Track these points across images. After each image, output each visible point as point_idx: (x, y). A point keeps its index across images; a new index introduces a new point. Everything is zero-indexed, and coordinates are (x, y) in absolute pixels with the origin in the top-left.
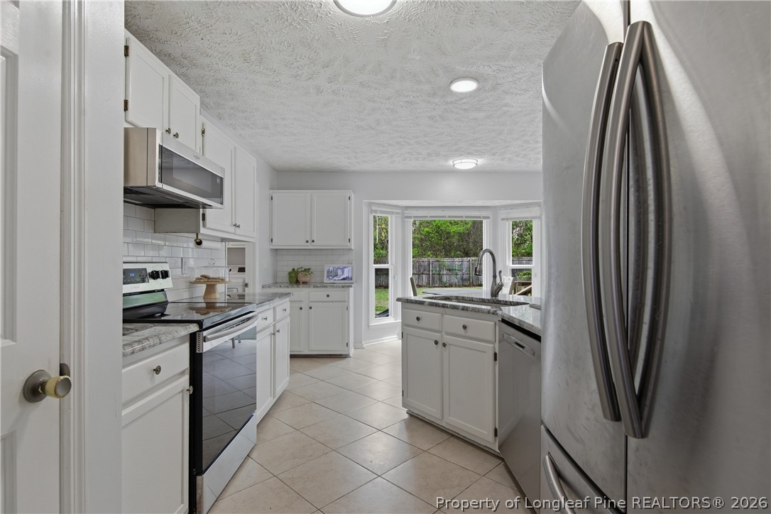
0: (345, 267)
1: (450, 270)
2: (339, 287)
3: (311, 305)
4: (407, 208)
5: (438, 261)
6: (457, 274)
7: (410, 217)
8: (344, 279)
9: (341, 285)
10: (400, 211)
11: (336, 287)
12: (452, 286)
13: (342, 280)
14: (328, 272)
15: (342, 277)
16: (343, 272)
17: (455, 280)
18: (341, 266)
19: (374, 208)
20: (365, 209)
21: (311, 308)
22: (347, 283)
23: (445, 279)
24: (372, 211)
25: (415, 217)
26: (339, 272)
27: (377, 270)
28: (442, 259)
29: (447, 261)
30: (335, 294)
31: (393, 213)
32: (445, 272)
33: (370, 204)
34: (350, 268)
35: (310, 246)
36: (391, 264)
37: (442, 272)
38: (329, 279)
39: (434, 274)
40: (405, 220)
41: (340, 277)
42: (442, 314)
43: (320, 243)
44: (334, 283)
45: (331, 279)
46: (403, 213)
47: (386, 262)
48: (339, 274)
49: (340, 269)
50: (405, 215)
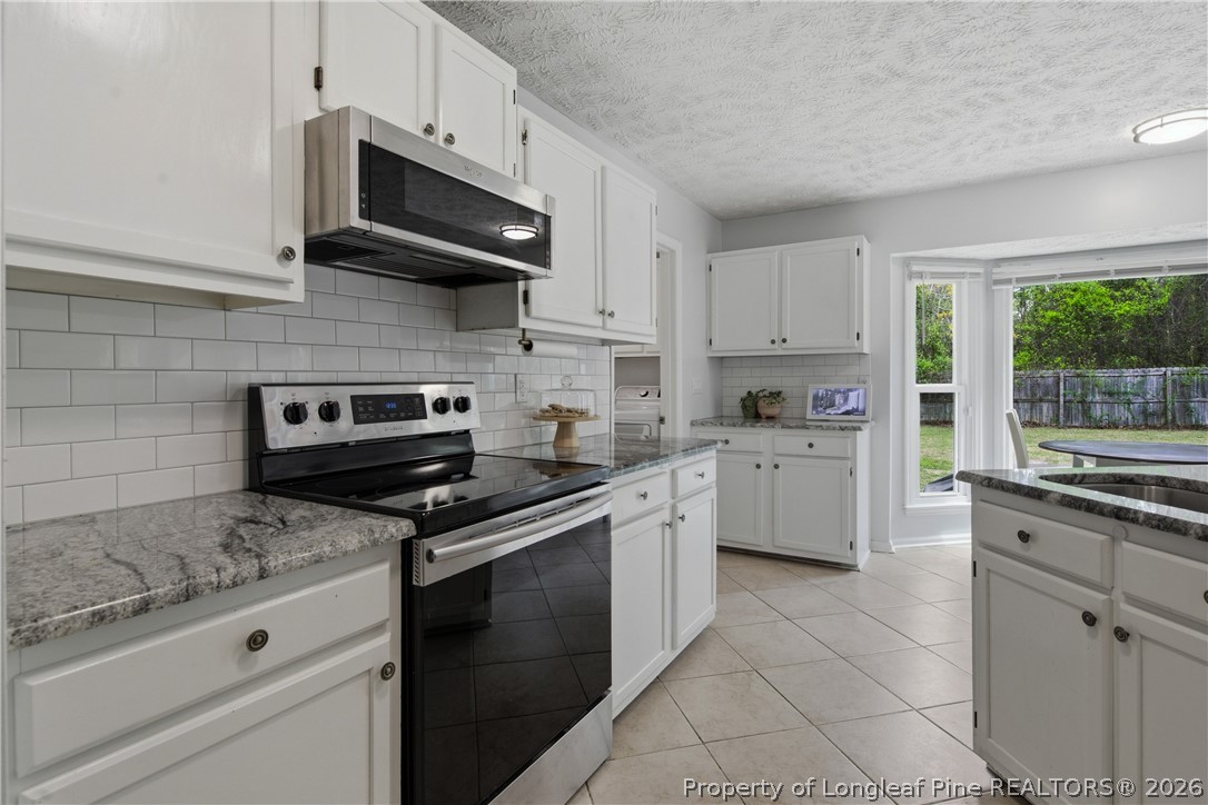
0: (851, 390)
1: (1111, 394)
2: (834, 429)
3: (778, 460)
4: (999, 262)
5: (1078, 376)
6: (1129, 403)
7: (1008, 281)
8: (847, 413)
9: (837, 425)
10: (981, 271)
11: (828, 428)
12: (1117, 428)
13: (843, 414)
14: (816, 398)
15: (843, 409)
16: (846, 400)
17: (1121, 413)
18: (843, 387)
19: (915, 268)
20: (895, 273)
21: (776, 466)
22: (854, 420)
23: (1097, 411)
24: (911, 276)
25: (1019, 280)
26: (838, 399)
27: (925, 397)
28: (1091, 373)
29: (1102, 376)
30: (826, 443)
31: (962, 275)
32: (1098, 398)
33: (907, 262)
34: (861, 391)
35: (778, 350)
36: (960, 384)
37: (1090, 398)
38: (818, 413)
39: (1070, 401)
40: (995, 288)
41: (839, 408)
42: (1114, 539)
43: (798, 342)
44: (827, 421)
45: (821, 412)
46: (988, 274)
47: (948, 379)
48: (837, 403)
49: (840, 392)
50: (995, 277)
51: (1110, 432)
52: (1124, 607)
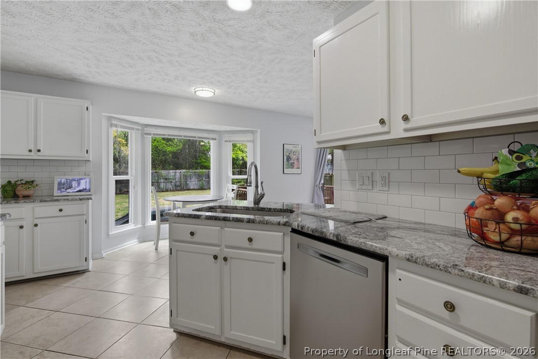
0: (82, 179)
1: (166, 179)
2: (76, 200)
3: (36, 222)
4: (147, 126)
5: (156, 172)
6: (171, 182)
7: (150, 134)
8: (80, 191)
9: (78, 198)
10: (140, 128)
11: (72, 200)
12: (168, 191)
13: (77, 192)
14: (60, 184)
15: (77, 189)
16: (79, 184)
17: (170, 186)
18: (77, 177)
19: (114, 122)
20: (104, 123)
21: (36, 225)
22: (84, 196)
23: (162, 186)
24: (112, 125)
25: (154, 134)
26: (74, 184)
27: (117, 181)
28: (160, 171)
29: (164, 172)
30: (70, 208)
31: (133, 129)
32: (162, 181)
33: (110, 118)
34: (88, 180)
35: (34, 156)
36: (131, 176)
37: (160, 181)
38: (61, 192)
39: (154, 182)
40: (145, 136)
41: (75, 189)
42: (222, 228)
43: (47, 152)
44: (68, 196)
45: (64, 191)
46: (142, 130)
47: (127, 174)
48: (73, 186)
49: (75, 180)
50: (145, 132)
51: (166, 193)
52: (226, 250)
